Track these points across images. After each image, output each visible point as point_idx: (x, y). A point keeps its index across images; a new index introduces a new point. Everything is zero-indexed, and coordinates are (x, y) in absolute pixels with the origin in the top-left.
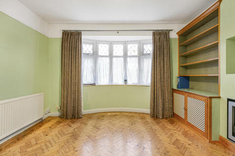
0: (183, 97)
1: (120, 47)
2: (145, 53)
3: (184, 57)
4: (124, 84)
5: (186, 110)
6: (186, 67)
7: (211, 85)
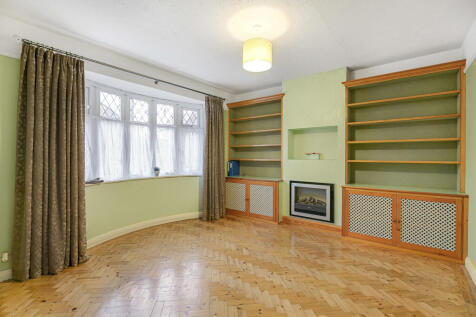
0: (244, 185)
1: (142, 105)
2: (184, 122)
3: (235, 136)
4: (154, 176)
5: (248, 200)
6: (236, 149)
7: (272, 170)
